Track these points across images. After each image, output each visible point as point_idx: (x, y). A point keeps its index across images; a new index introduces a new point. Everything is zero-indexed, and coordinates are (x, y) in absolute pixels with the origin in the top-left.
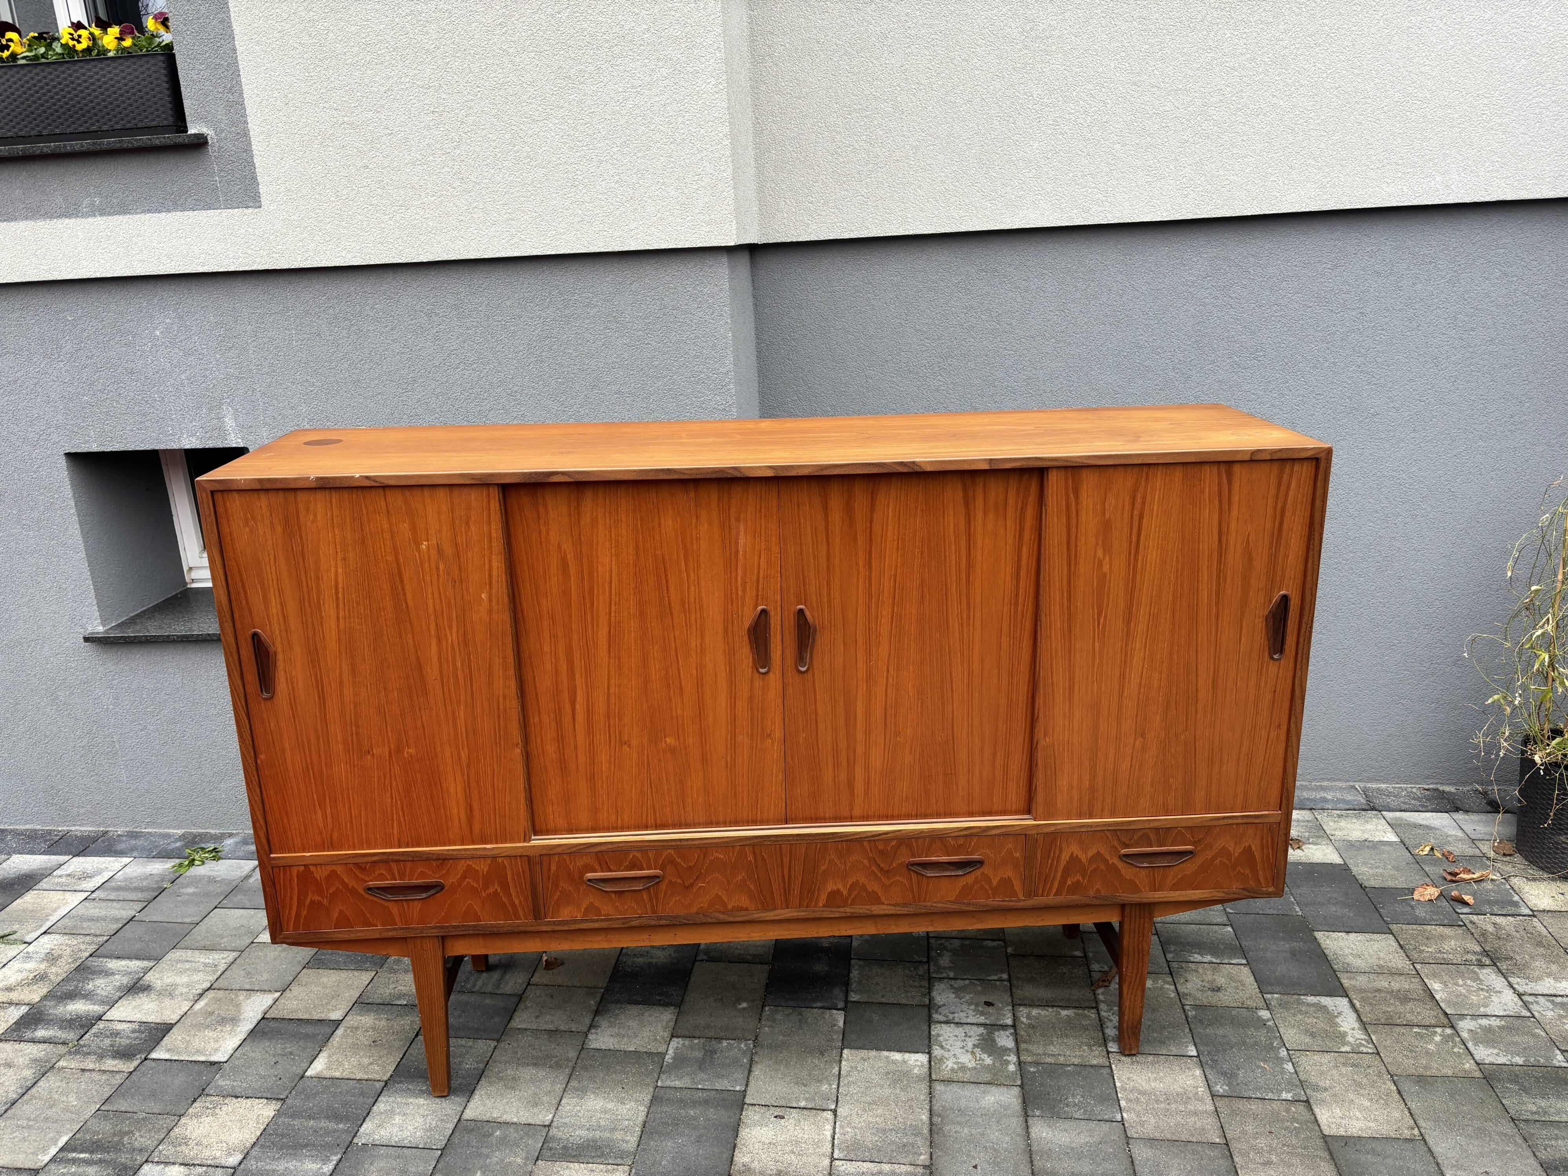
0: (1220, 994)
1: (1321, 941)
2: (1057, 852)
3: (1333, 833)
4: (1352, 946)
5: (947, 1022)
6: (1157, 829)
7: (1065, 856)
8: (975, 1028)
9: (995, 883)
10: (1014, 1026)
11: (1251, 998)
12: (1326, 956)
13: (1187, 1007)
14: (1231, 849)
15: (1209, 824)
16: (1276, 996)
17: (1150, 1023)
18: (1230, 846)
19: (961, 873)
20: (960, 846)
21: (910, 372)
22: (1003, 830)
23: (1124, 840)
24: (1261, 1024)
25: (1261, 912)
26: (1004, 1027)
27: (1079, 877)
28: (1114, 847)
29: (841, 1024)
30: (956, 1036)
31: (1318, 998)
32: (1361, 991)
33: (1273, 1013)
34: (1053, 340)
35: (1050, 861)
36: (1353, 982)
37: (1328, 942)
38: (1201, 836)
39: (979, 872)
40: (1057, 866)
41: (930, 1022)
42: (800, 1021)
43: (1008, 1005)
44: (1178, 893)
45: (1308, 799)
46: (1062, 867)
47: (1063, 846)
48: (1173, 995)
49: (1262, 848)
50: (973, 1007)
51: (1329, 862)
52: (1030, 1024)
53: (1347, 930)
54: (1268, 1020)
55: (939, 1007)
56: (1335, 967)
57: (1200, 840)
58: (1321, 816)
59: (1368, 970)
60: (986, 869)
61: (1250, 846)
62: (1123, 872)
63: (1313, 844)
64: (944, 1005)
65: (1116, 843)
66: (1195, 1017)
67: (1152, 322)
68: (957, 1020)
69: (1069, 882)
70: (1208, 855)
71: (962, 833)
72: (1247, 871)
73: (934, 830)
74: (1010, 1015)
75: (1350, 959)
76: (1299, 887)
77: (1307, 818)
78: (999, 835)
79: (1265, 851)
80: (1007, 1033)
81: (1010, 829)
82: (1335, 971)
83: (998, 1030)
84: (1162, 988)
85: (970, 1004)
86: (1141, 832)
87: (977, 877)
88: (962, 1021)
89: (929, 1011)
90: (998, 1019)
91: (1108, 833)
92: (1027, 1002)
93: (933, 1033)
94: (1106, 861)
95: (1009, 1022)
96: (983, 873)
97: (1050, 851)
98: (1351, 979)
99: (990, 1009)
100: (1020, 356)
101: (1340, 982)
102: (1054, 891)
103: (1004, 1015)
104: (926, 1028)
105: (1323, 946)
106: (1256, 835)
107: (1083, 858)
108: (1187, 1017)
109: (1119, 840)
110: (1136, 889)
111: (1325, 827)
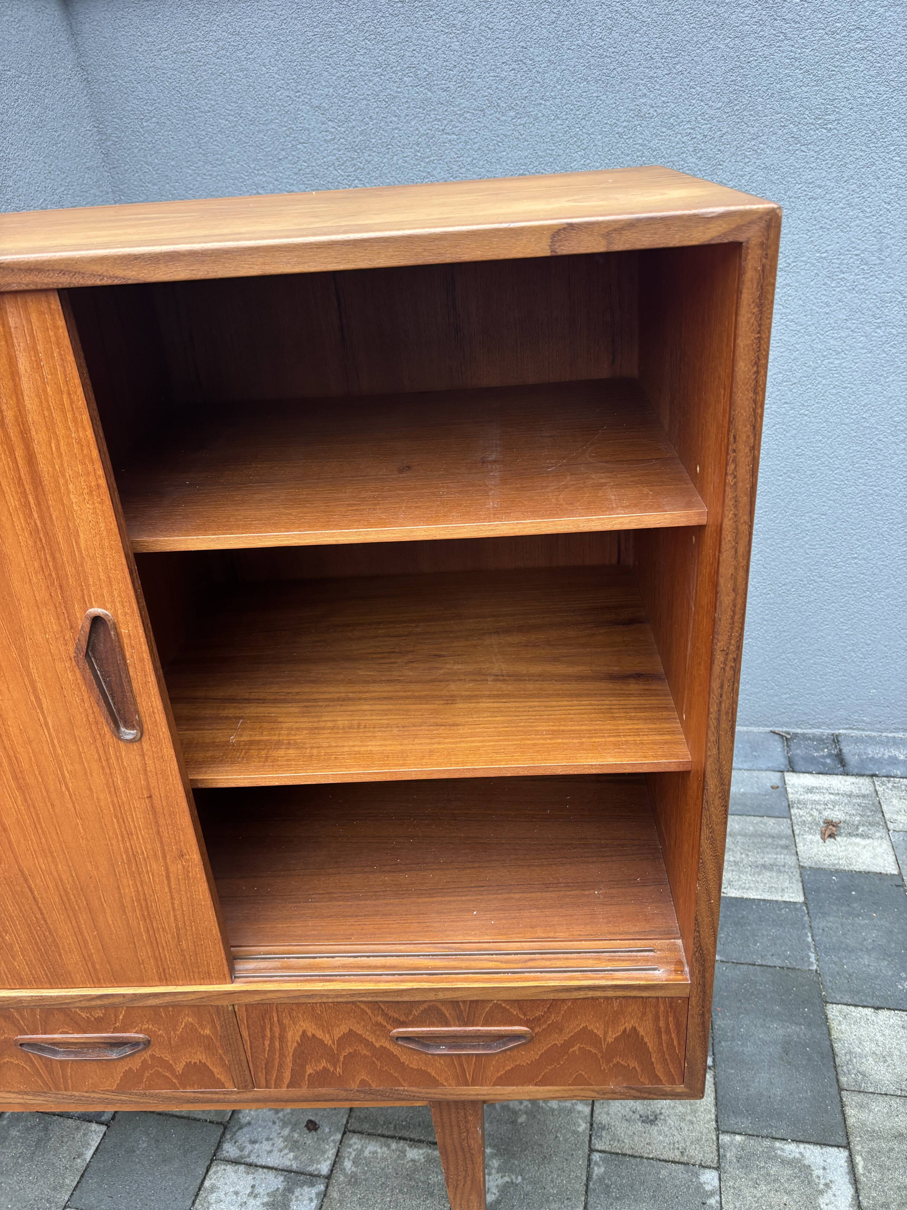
0: (654, 1130)
1: (834, 1025)
2: (277, 1030)
3: (895, 817)
4: (879, 1037)
5: (235, 1162)
6: (454, 1003)
7: (293, 1036)
8: (271, 1176)
9: (179, 1068)
10: (329, 1177)
11: (698, 1140)
12: (834, 1055)
13: (596, 1157)
14: (600, 1033)
15: (551, 996)
16: (738, 1138)
17: (529, 1188)
18: (598, 1029)
19: (114, 1056)
20: (99, 1020)
21: (315, 176)
22: (167, 999)
23: (396, 1015)
24: (698, 1201)
25: (759, 962)
26: (312, 1178)
27: (324, 1064)
28: (378, 1024)
29: (89, 1153)
30: (236, 1193)
31: (802, 1146)
32: (874, 1135)
33: (724, 1176)
34: (512, 114)
35: (267, 1043)
36: (863, 1116)
37: (843, 1027)
38: (538, 1014)
39: (146, 1055)
40: (281, 1048)
41: (214, 1158)
42: (39, 1141)
43: (338, 1130)
44: (510, 1089)
45: (872, 759)
46: (291, 1050)
47: (286, 1021)
48: (583, 1126)
49: (659, 1031)
50: (286, 1132)
51: (878, 870)
52: (354, 1175)
53: (878, 1004)
54: (712, 1194)
55: (241, 1128)
56: (843, 1079)
57: (538, 1019)
58: (883, 788)
59: (892, 1089)
60: (156, 1051)
61: (634, 1029)
62: (403, 1058)
63: (862, 836)
64: (249, 1123)
65: (380, 1019)
66: (601, 1179)
67: (659, 71)
68: (253, 1159)
69: (309, 1071)
70: (558, 1040)
71: (93, 1003)
72: (633, 1064)
73: (42, 998)
74: (331, 1153)
75: (870, 1065)
76: (825, 914)
77: (863, 792)
78: (166, 1007)
79: (664, 1037)
80: (314, 1191)
81: (180, 998)
82: (840, 1089)
83: (304, 1183)
84: (570, 1111)
85: (285, 1124)
86: (425, 1006)
87: (144, 1062)
88: (261, 1162)
89: (223, 1134)
90: (312, 1161)
91: (363, 1006)
92: (366, 1126)
93: (207, 1184)
94: (368, 1044)
95: (324, 1168)
96: (152, 1057)
97: (263, 1028)
98: (861, 1106)
99: (309, 1139)
100: (466, 142)
101: (843, 1113)
102: (287, 1081)
103: (324, 1152)
104: (202, 1171)
105: (835, 1035)
106: (644, 1014)
107: (327, 1040)
108: (588, 1179)
109: (386, 1015)
110: (435, 1083)
111: (885, 808)
